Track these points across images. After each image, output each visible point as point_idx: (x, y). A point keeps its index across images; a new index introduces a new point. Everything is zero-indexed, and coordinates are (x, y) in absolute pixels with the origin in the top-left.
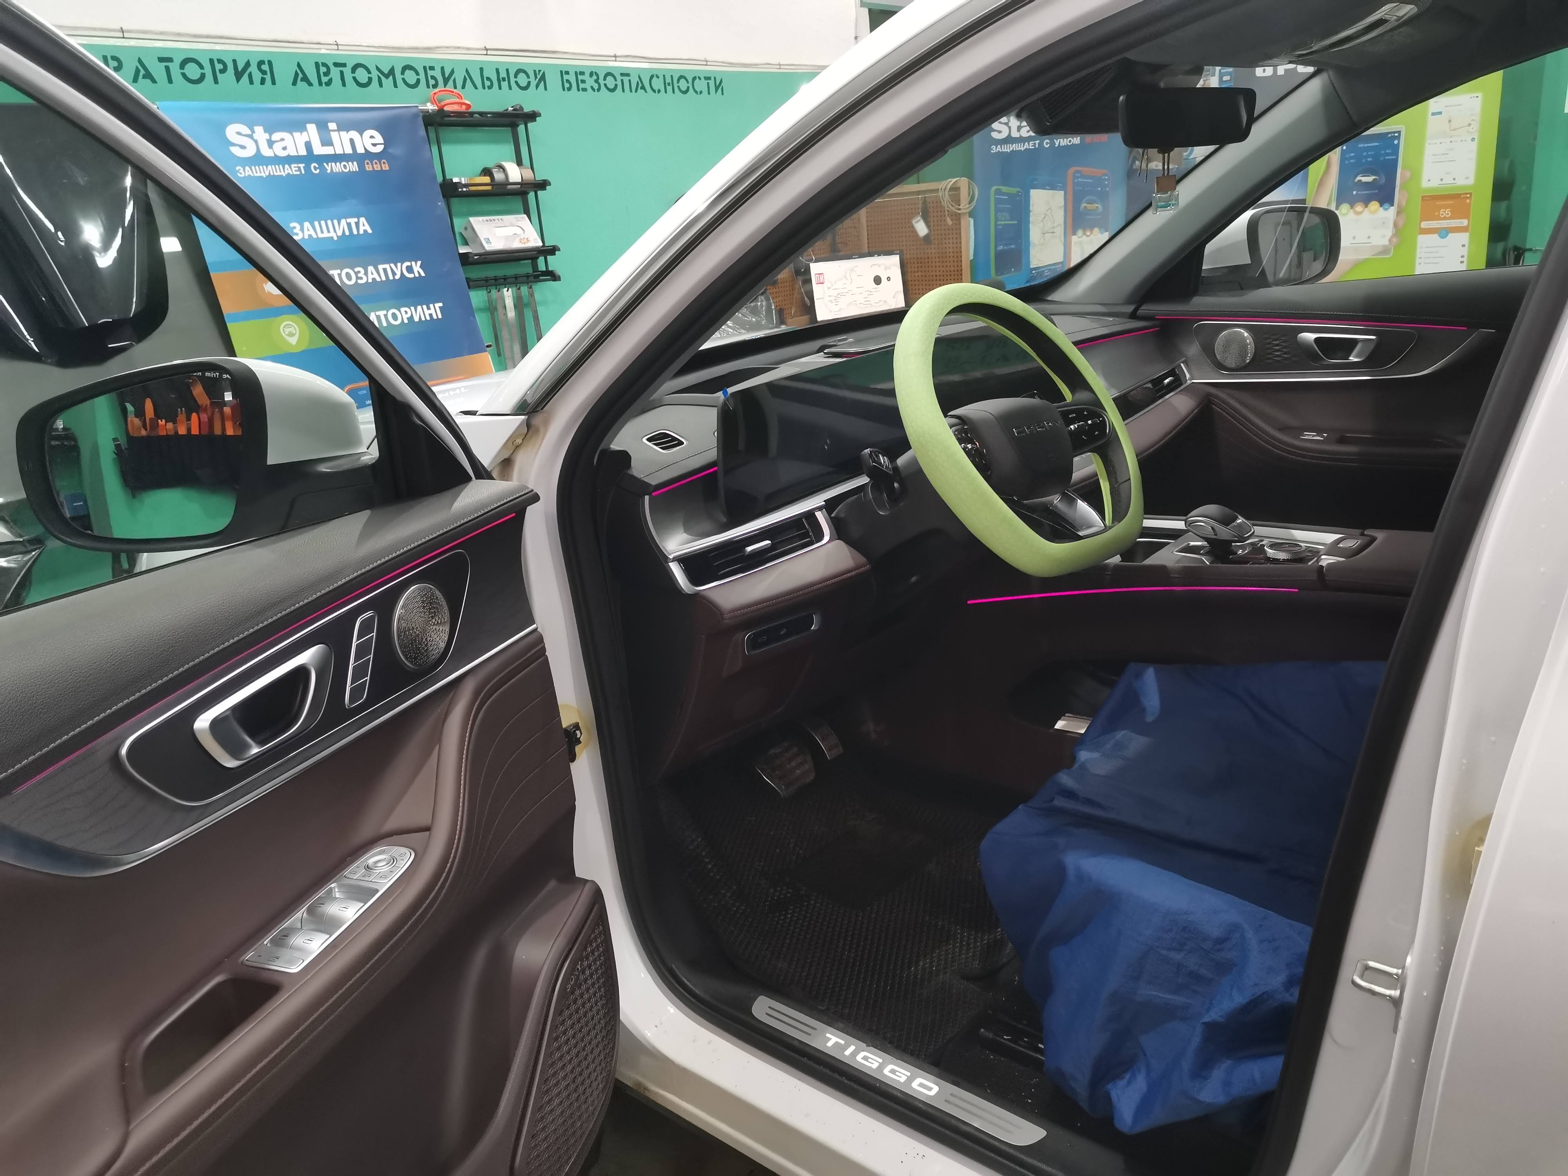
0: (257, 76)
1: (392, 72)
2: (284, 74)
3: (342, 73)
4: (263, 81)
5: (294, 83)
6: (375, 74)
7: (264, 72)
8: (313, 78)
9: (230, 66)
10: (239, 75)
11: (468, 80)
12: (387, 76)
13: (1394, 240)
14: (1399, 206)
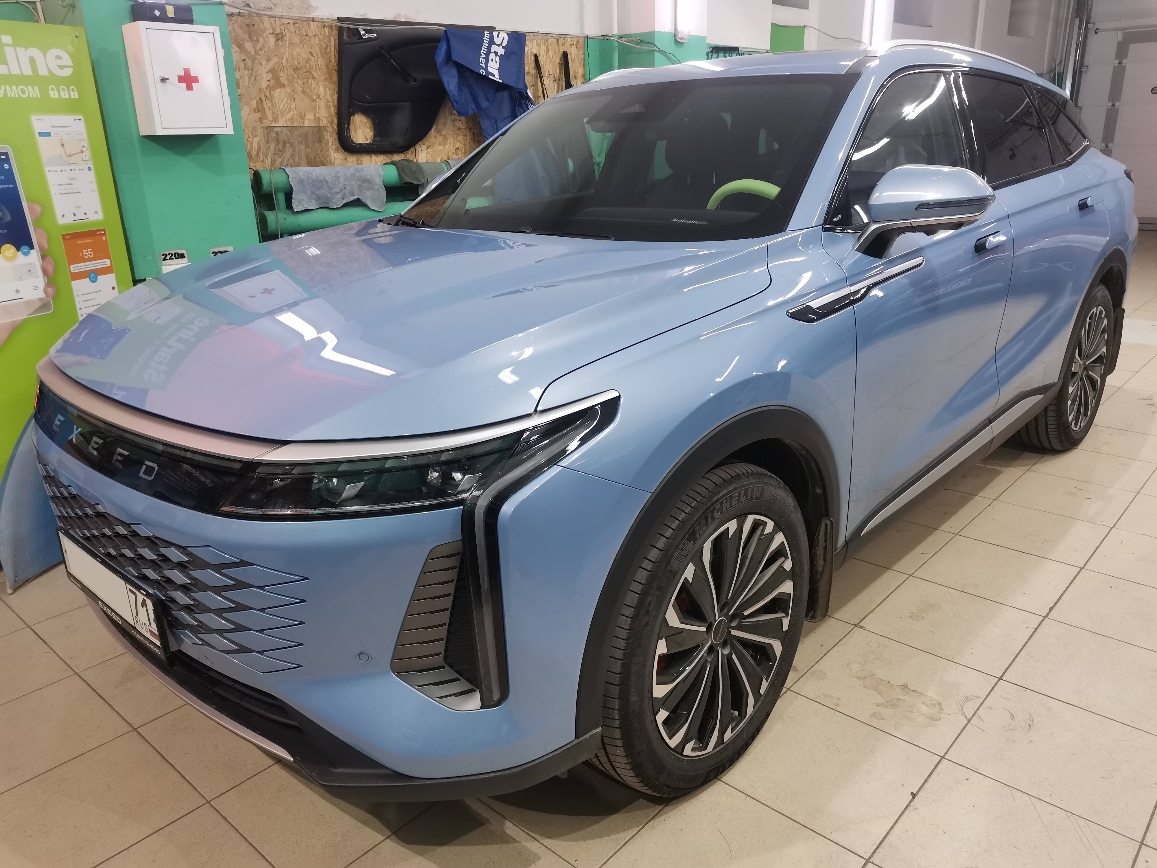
13: (50, 290)
14: (41, 249)
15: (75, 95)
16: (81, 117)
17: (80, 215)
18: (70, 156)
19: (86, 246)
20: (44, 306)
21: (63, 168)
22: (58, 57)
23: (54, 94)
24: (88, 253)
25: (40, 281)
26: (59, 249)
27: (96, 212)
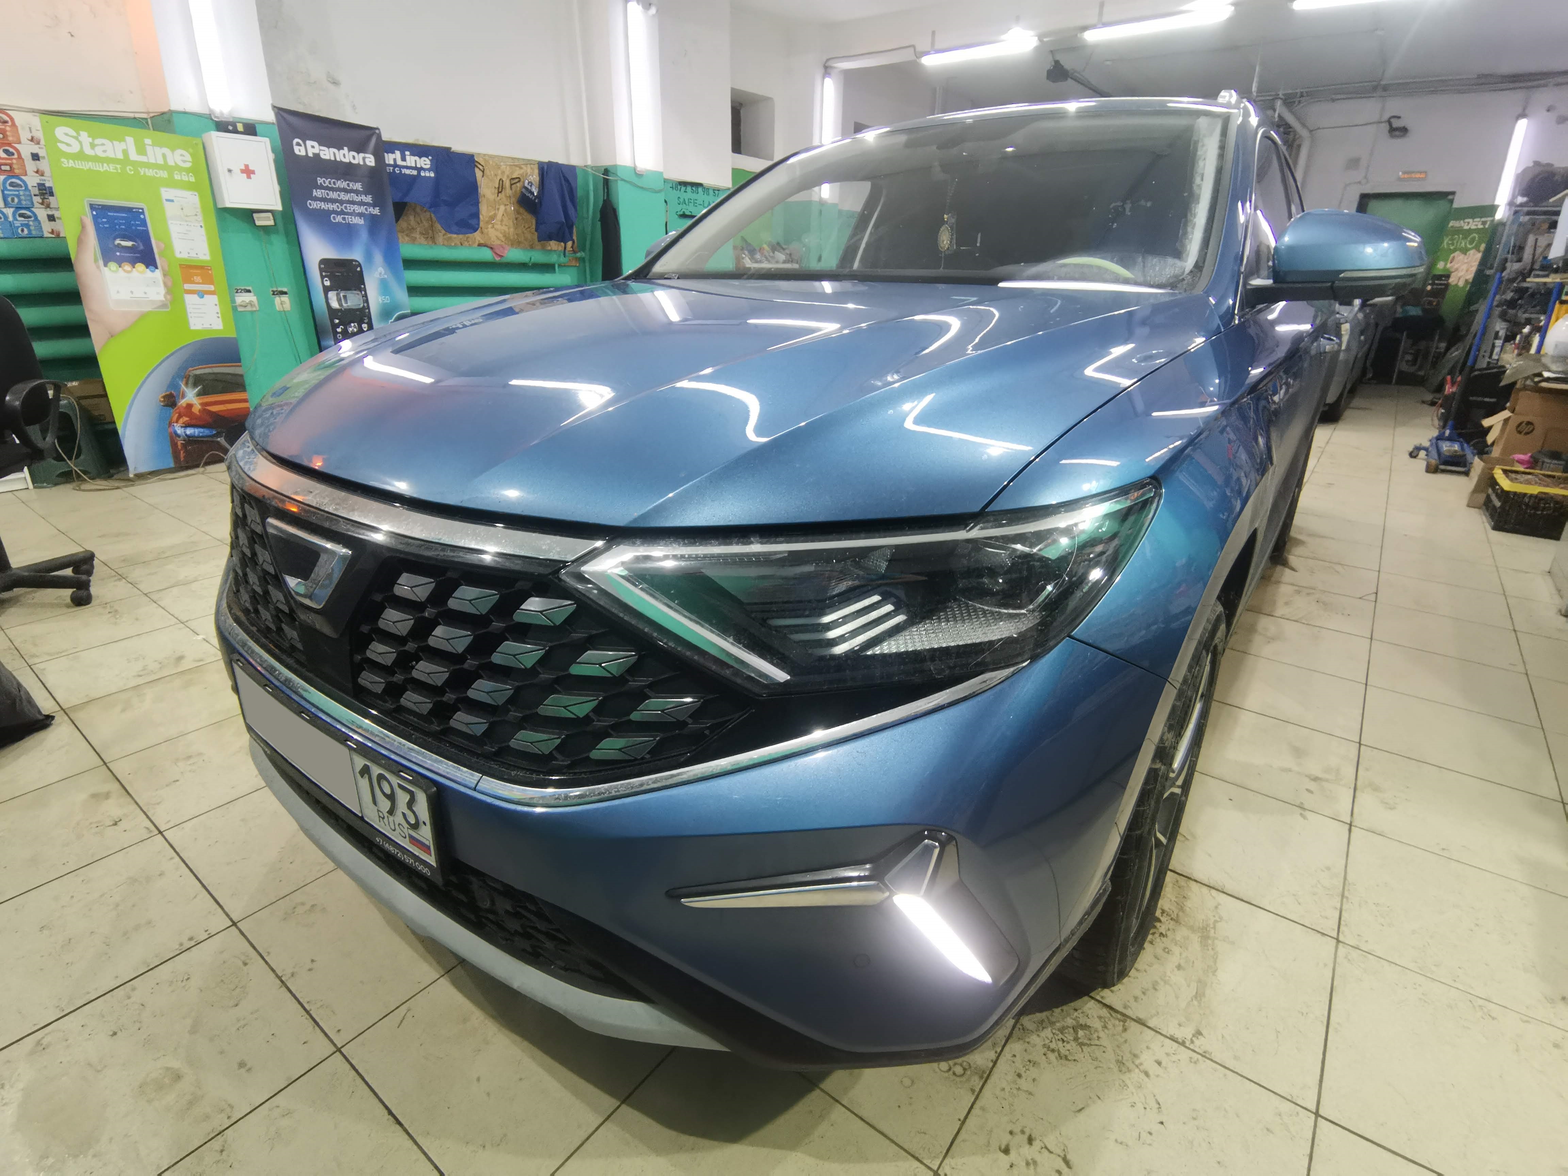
13: (169, 297)
14: (163, 270)
15: (193, 179)
16: (196, 193)
17: (193, 255)
18: (187, 216)
19: (197, 275)
20: (164, 305)
21: (182, 223)
22: (182, 155)
23: (177, 177)
24: (198, 279)
25: (162, 290)
26: (177, 273)
27: (205, 255)
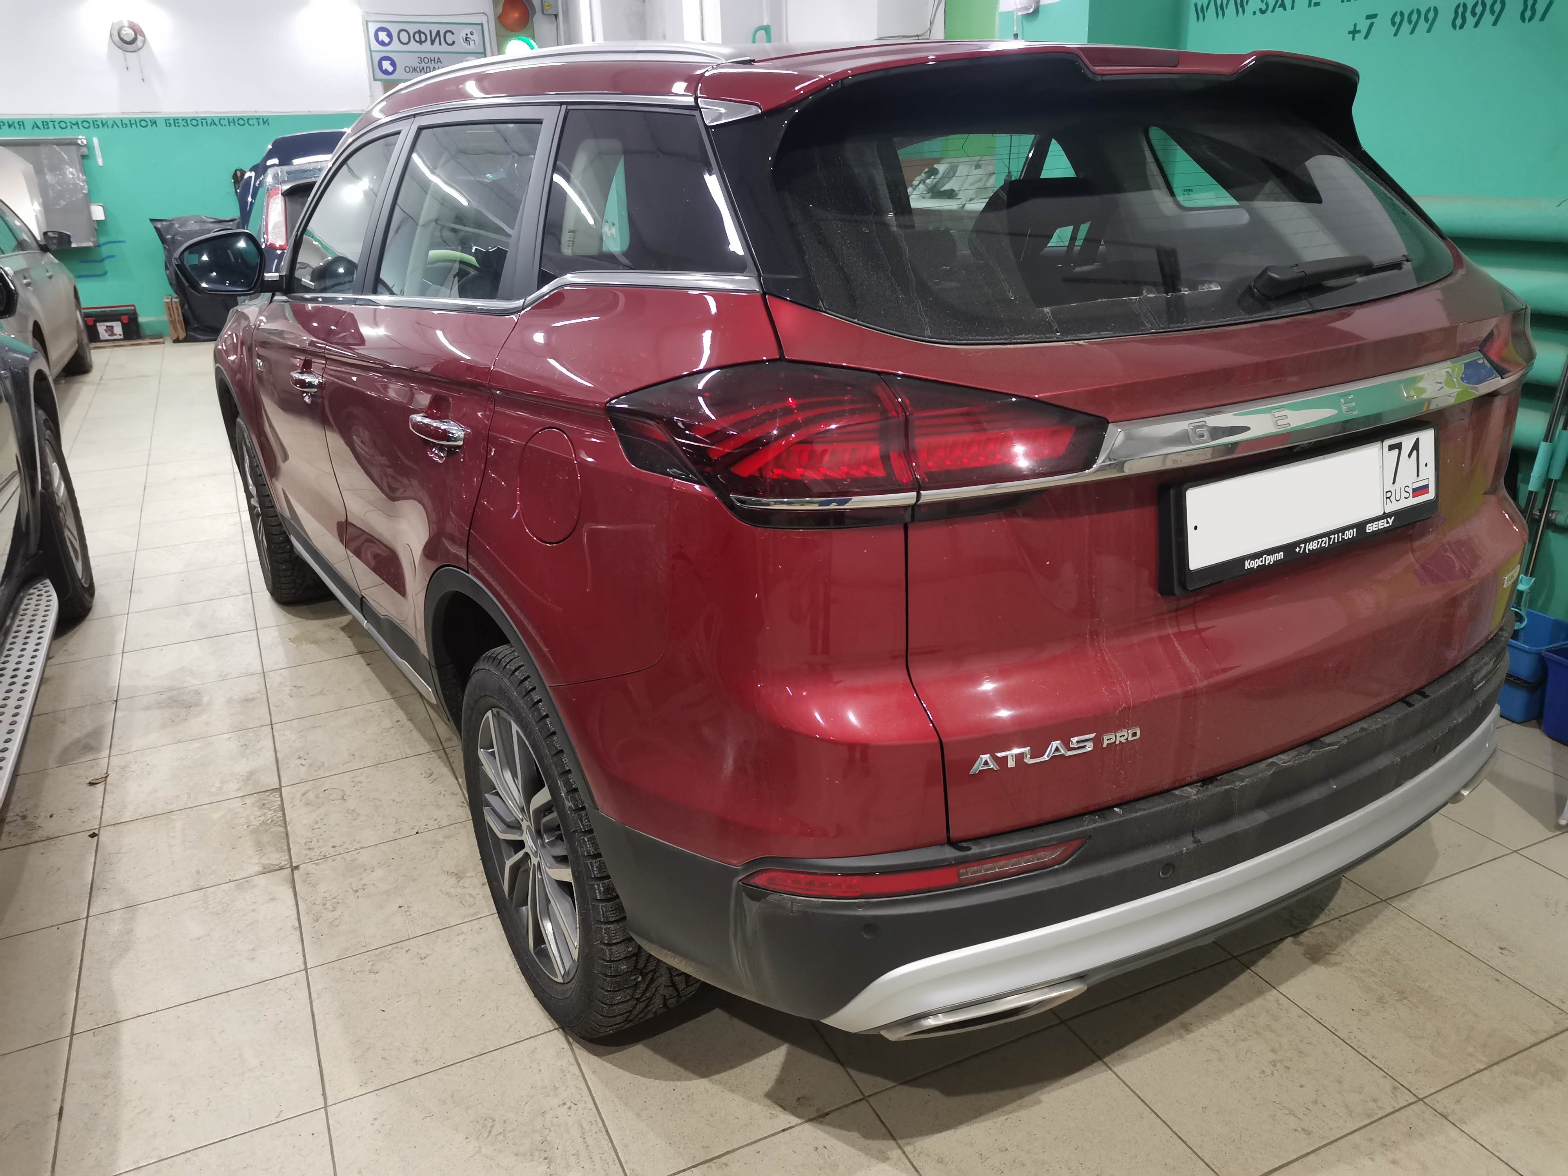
0: (17, 126)
1: (77, 123)
2: (28, 126)
3: (54, 124)
4: (20, 128)
5: (33, 128)
6: (69, 124)
7: (20, 125)
8: (41, 127)
9: (7, 124)
10: (10, 126)
11: (115, 125)
12: (74, 125)
